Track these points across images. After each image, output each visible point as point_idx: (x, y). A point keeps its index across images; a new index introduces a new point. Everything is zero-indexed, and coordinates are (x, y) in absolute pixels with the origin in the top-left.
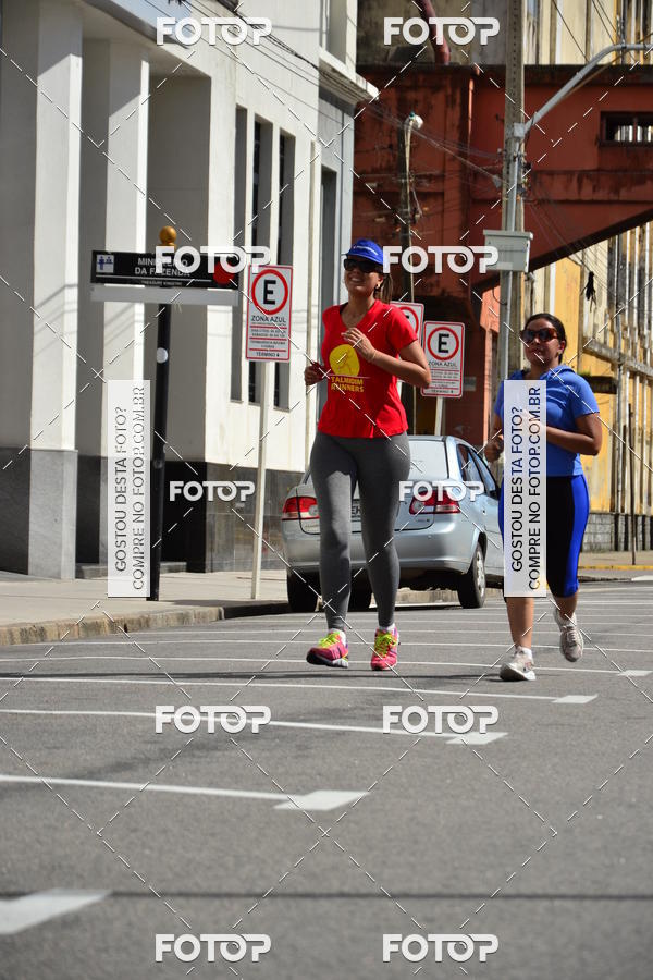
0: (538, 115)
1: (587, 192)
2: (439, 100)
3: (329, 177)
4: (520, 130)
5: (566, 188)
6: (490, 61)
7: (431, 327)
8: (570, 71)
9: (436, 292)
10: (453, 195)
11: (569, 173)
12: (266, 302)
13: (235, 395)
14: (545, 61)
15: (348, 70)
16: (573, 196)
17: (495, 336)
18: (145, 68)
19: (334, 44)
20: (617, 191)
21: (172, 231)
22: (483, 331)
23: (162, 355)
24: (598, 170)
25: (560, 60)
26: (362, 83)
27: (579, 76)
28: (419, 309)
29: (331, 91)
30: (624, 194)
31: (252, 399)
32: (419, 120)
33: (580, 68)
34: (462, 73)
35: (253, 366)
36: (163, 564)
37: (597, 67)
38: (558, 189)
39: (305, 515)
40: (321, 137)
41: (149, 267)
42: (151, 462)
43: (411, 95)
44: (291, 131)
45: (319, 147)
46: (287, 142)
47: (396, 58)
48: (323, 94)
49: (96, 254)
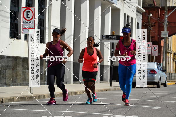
0: (170, 14)
2: (155, 12)
3: (138, 24)
4: (167, 16)
6: (163, 6)
7: (153, 46)
8: (175, 7)
9: (154, 40)
10: (157, 26)
11: (174, 23)
14: (171, 6)
15: (141, 8)
17: (163, 47)
18: (111, 8)
19: (139, 4)
21: (114, 32)
22: (161, 46)
23: (112, 50)
25: (173, 6)
26: (143, 9)
28: (151, 43)
29: (138, 11)
32: (152, 15)
34: (158, 8)
36: (113, 81)
38: (173, 25)
40: (137, 18)
41: (110, 37)
42: (111, 66)
43: (151, 11)
44: (132, 17)
45: (136, 19)
46: (132, 18)
47: (148, 6)
48: (137, 11)
49: (103, 35)
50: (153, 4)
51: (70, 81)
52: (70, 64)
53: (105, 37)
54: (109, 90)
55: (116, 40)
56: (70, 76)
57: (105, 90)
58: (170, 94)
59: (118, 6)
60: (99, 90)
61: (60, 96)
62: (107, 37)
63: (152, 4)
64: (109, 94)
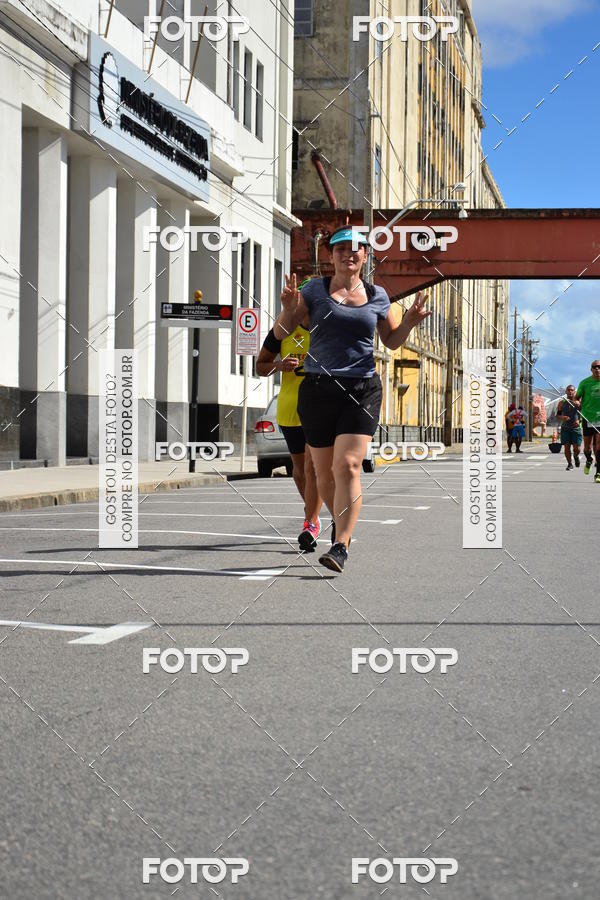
1: (405, 271)
2: (332, 226)
3: (278, 264)
5: (395, 268)
6: (357, 208)
8: (396, 212)
11: (395, 262)
12: (246, 326)
13: (233, 371)
14: (383, 207)
15: (287, 212)
16: (397, 272)
18: (188, 213)
19: (280, 200)
20: (418, 270)
21: (200, 292)
23: (196, 353)
24: (410, 260)
25: (391, 207)
26: (294, 218)
27: (400, 214)
29: (279, 223)
30: (422, 272)
31: (242, 373)
33: (400, 210)
34: (343, 213)
35: (241, 358)
37: (409, 210)
38: (390, 269)
39: (265, 430)
40: (274, 245)
41: (188, 310)
42: (190, 405)
43: (317, 224)
44: (259, 242)
45: (273, 250)
46: (257, 248)
47: (311, 206)
48: (275, 224)
49: (163, 304)
50: (327, 200)
51: (57, 457)
52: (57, 401)
53: (170, 311)
54: (187, 484)
55: (207, 319)
56: (57, 440)
57: (172, 485)
58: (382, 497)
59: (212, 206)
60: (151, 486)
61: (23, 508)
62: (178, 310)
63: (323, 202)
64: (184, 498)
